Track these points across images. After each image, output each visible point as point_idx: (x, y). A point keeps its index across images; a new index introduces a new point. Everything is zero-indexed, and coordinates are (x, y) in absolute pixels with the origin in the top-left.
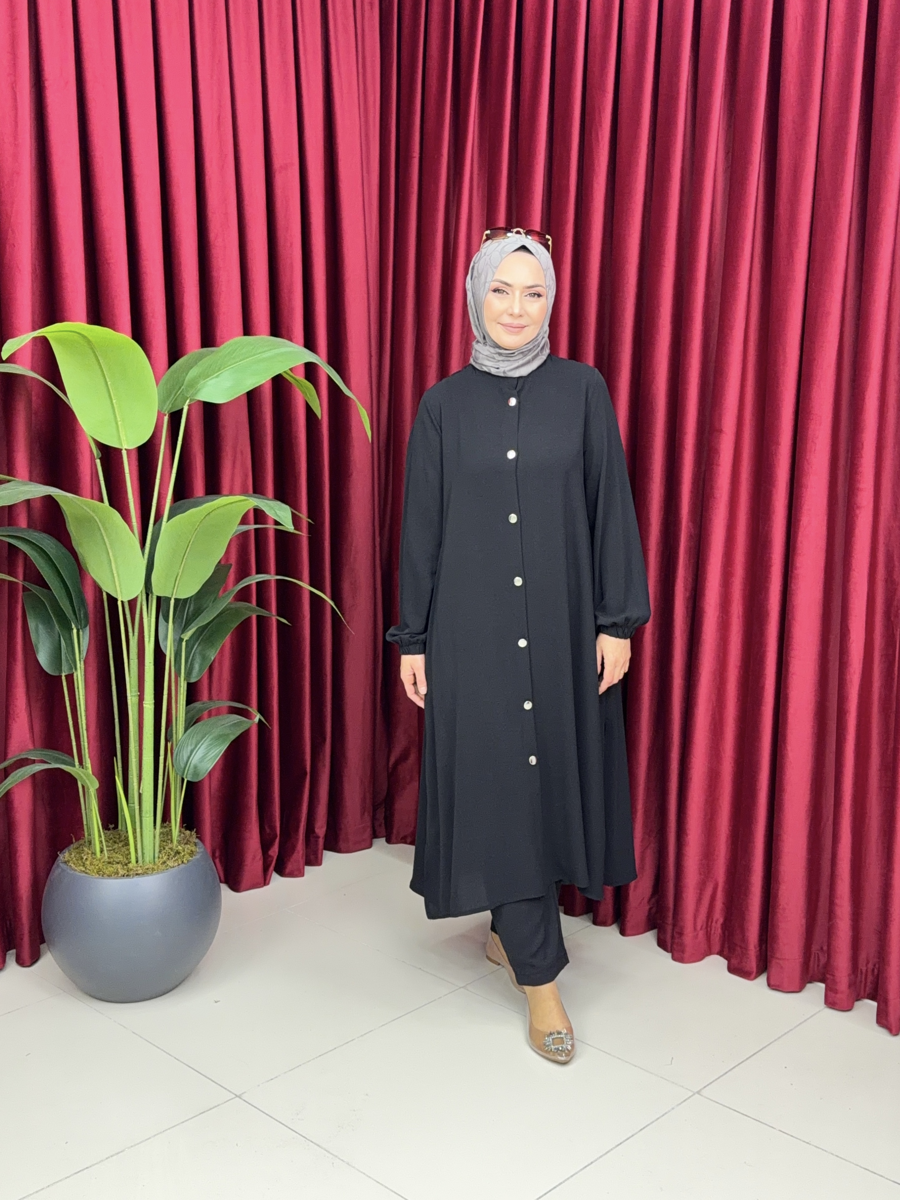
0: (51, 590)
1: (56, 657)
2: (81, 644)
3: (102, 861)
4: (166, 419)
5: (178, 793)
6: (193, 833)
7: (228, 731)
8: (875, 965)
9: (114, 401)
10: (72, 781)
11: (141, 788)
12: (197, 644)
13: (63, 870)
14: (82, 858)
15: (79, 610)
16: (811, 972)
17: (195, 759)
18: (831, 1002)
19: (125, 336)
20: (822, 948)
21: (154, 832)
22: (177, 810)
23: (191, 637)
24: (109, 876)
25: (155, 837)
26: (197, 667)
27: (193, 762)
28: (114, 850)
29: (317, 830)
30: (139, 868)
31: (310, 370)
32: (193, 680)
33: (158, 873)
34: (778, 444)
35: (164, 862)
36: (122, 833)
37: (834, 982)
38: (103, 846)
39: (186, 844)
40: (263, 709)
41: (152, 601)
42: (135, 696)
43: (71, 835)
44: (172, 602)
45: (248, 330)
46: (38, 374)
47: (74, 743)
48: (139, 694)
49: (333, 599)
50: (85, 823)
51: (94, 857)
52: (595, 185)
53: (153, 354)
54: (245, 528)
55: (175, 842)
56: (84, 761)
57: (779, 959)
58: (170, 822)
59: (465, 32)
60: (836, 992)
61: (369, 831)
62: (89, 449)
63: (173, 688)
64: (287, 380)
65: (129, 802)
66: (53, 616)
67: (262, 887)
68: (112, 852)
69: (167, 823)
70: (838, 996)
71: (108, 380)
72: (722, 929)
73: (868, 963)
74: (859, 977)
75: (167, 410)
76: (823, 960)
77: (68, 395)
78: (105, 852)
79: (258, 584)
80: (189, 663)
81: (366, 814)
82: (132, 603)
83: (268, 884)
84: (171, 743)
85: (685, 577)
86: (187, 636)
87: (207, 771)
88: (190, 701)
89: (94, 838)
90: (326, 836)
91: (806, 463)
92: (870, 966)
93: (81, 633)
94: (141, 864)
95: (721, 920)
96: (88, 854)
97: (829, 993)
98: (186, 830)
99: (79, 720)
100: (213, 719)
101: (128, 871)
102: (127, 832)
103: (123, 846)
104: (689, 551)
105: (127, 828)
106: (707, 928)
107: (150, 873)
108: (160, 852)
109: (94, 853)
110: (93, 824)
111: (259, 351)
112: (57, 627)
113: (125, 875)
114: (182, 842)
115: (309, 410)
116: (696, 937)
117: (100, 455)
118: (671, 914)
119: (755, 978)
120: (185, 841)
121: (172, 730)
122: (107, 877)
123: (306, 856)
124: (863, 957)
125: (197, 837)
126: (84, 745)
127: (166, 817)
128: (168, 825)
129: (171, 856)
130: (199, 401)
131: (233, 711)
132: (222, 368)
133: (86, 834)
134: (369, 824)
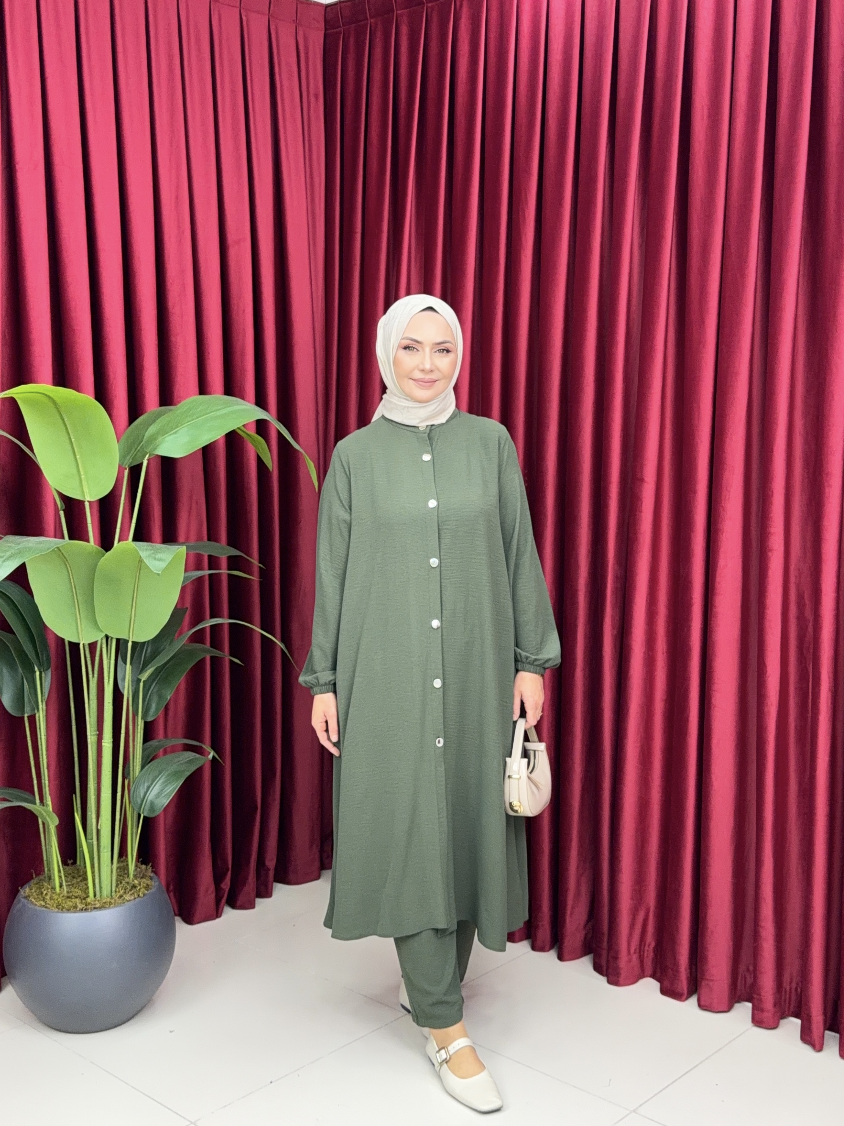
0: (16, 635)
1: (19, 699)
2: (43, 686)
3: (62, 895)
4: (126, 472)
5: (135, 830)
6: (149, 867)
7: (183, 768)
8: (798, 984)
9: (78, 457)
10: (32, 817)
11: (99, 824)
12: (154, 684)
13: (24, 905)
14: (42, 893)
15: (42, 655)
16: (738, 993)
17: (151, 796)
18: (758, 1021)
19: (89, 397)
20: (748, 970)
21: (111, 867)
22: (134, 844)
23: (149, 677)
24: (68, 910)
25: (112, 872)
26: (154, 706)
27: (149, 798)
28: (73, 885)
29: (267, 863)
30: (97, 902)
31: (261, 426)
32: (149, 719)
33: (115, 906)
34: (695, 492)
35: (121, 896)
36: (80, 868)
37: (760, 1000)
38: (62, 881)
39: (142, 878)
40: (216, 746)
41: (111, 643)
42: (94, 735)
43: (32, 870)
44: (130, 645)
45: (203, 389)
46: (7, 432)
47: (35, 782)
48: (98, 733)
49: (283, 641)
50: (45, 858)
51: (53, 891)
52: (523, 258)
53: (115, 412)
54: (199, 573)
55: (131, 876)
56: (44, 798)
57: (708, 980)
58: (127, 856)
59: (402, 121)
60: (762, 1010)
61: (317, 864)
62: (52, 501)
63: (131, 727)
64: (240, 435)
65: (87, 838)
66: (17, 660)
67: (214, 919)
68: (71, 886)
69: (124, 858)
70: (766, 1014)
71: (72, 437)
72: (654, 952)
73: (791, 983)
74: (783, 998)
75: (127, 464)
76: (750, 980)
77: (35, 451)
78: (65, 887)
79: (212, 627)
80: (146, 703)
81: (314, 846)
82: (92, 646)
83: (220, 916)
84: (128, 780)
85: (612, 616)
86: (145, 676)
87: (162, 806)
88: (147, 738)
89: (54, 874)
90: (276, 869)
91: (721, 509)
92: (794, 985)
93: (43, 675)
94: (99, 898)
95: (653, 945)
96: (48, 889)
97: (756, 1012)
98: (142, 864)
99: (41, 759)
100: (169, 757)
101: (86, 905)
102: (85, 867)
103: (81, 881)
104: (615, 591)
105: (85, 863)
106: (640, 952)
107: (107, 906)
108: (117, 886)
109: (54, 888)
110: (53, 860)
111: (214, 409)
112: (20, 670)
113: (84, 909)
114: (138, 876)
115: (260, 462)
116: (630, 961)
117: (64, 507)
118: (606, 939)
119: (687, 999)
120: (141, 875)
121: (129, 767)
122: (66, 911)
123: (257, 888)
124: (786, 977)
125: (152, 871)
126: (45, 784)
127: (123, 852)
128: (125, 860)
129: (128, 890)
130: (158, 456)
131: (188, 748)
132: (180, 425)
133: (46, 869)
134: (317, 856)
